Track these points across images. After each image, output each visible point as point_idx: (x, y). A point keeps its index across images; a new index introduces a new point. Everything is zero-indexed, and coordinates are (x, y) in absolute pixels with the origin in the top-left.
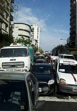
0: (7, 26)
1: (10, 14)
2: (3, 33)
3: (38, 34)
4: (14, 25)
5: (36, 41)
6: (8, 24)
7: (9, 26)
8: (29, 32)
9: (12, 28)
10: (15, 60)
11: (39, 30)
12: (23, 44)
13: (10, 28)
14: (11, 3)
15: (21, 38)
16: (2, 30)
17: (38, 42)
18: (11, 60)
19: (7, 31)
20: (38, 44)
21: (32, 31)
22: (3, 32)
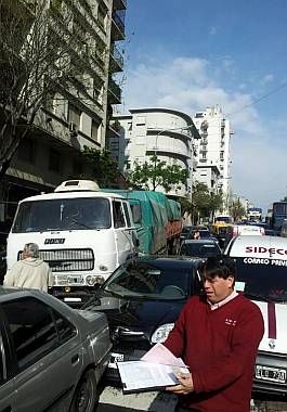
0: (96, 122)
1: (111, 81)
2: (83, 149)
3: (223, 143)
4: (131, 118)
5: (214, 169)
6: (103, 115)
7: (104, 122)
8: (185, 139)
9: (117, 127)
10: (62, 241)
11: (227, 131)
12: (156, 183)
13: (107, 129)
14: (112, 41)
15: (150, 163)
16: (79, 136)
17: (224, 173)
18: (49, 242)
19: (99, 141)
20: (225, 182)
21: (197, 136)
22: (82, 145)
